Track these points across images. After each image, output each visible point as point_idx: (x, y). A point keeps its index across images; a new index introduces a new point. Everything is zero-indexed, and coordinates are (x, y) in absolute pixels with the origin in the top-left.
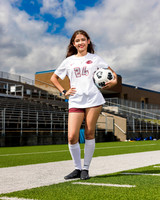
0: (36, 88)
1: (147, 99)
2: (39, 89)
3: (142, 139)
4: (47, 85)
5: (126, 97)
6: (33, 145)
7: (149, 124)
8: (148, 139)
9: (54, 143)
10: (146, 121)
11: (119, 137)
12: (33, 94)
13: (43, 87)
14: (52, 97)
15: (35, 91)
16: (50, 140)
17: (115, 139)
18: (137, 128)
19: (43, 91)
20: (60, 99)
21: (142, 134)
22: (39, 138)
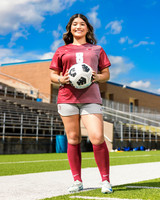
1: (136, 101)
2: (4, 85)
3: (131, 149)
4: (15, 80)
5: (111, 98)
7: (140, 131)
8: (139, 149)
9: (24, 153)
10: (136, 127)
13: (10, 83)
14: (20, 95)
16: (19, 147)
18: (126, 135)
19: (9, 87)
20: (31, 98)
21: (133, 142)
22: (5, 145)
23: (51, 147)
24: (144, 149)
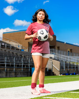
0: (3, 42)
1: (71, 50)
2: (5, 43)
3: (69, 74)
4: (10, 41)
6: (3, 77)
7: (73, 65)
8: (73, 74)
9: (16, 76)
10: (71, 63)
11: (55, 73)
12: (2, 45)
13: (8, 42)
14: (13, 48)
15: (3, 44)
16: (13, 74)
17: (53, 74)
18: (66, 67)
19: (7, 44)
20: (18, 49)
21: (69, 71)
22: (6, 73)
23: (29, 73)
24: (76, 74)
